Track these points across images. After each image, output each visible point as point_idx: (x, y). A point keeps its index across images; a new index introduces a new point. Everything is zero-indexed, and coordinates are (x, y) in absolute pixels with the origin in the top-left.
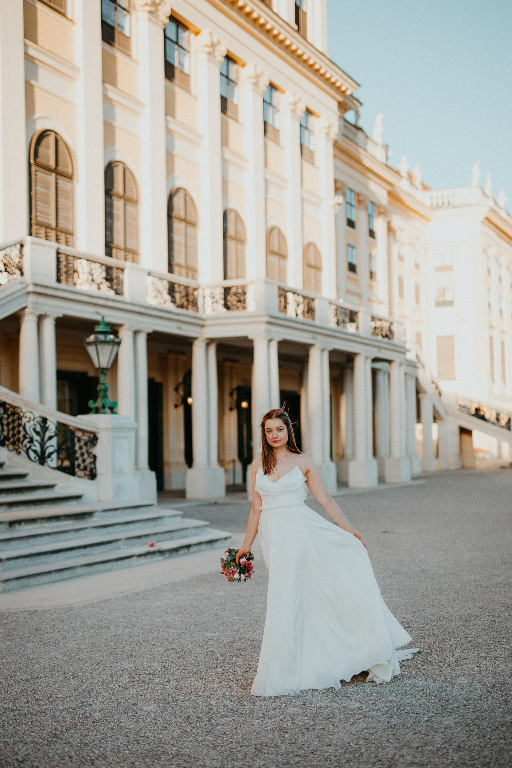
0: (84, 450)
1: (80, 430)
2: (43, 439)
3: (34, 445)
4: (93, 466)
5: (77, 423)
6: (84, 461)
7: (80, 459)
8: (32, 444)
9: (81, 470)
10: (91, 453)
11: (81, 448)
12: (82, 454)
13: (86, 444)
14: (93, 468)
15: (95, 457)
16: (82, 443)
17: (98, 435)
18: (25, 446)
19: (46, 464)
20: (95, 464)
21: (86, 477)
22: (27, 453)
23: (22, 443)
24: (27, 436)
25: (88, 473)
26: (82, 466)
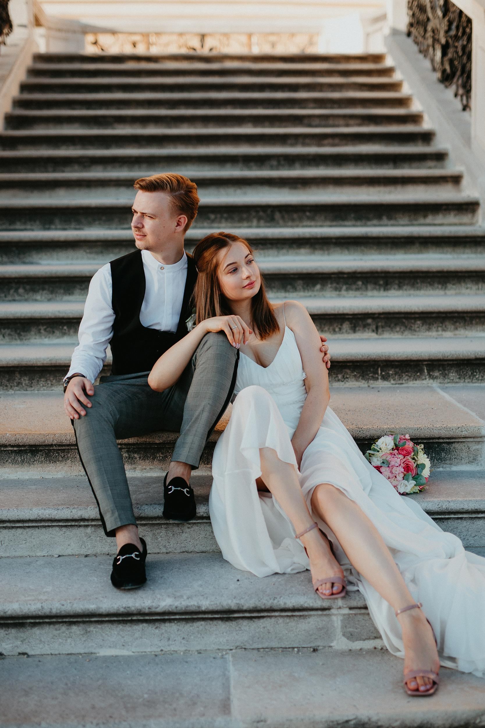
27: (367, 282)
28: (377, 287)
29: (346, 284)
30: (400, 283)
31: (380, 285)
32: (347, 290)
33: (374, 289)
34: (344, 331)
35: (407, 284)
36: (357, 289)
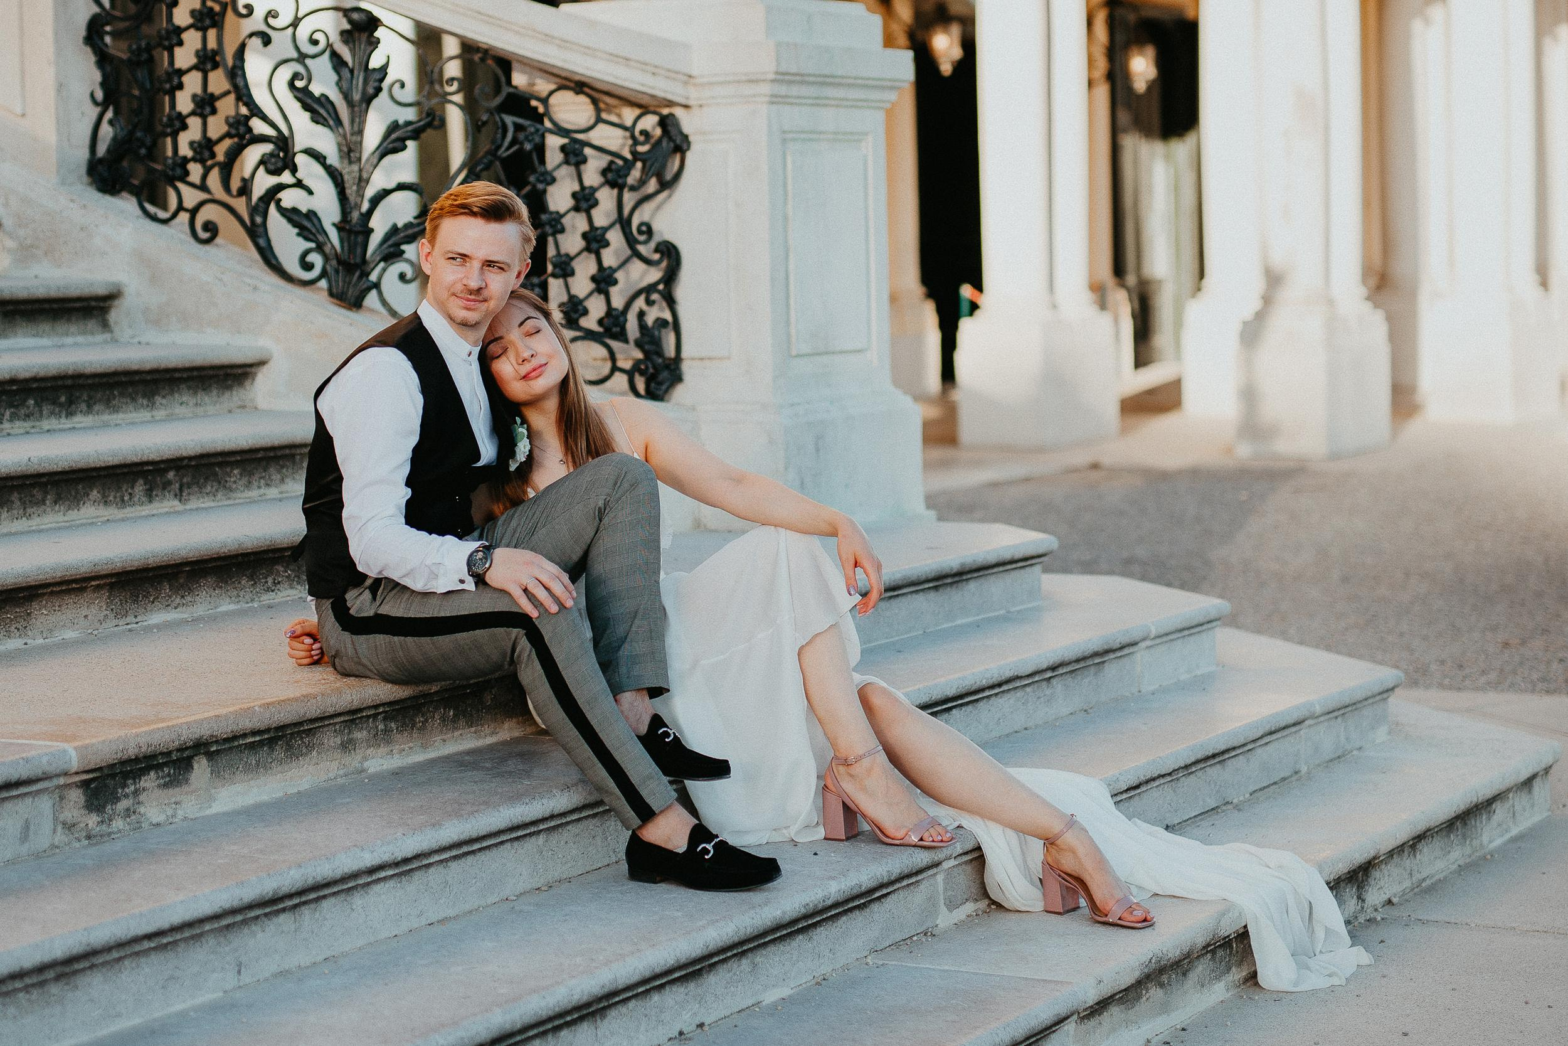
0: (604, 213)
1: (580, 86)
2: (350, 151)
3: (299, 184)
4: (657, 312)
5: (564, 43)
6: (603, 281)
7: (585, 269)
8: (286, 177)
9: (590, 335)
10: (648, 230)
11: (584, 200)
12: (595, 241)
13: (614, 177)
14: (662, 323)
15: (670, 254)
16: (594, 165)
17: (688, 122)
18: (245, 189)
19: (372, 299)
20: (671, 302)
21: (621, 380)
22: (257, 233)
23: (227, 169)
24: (258, 126)
25: (629, 355)
26: (596, 308)
27: (42, 400)
28: (57, 410)
29: (11, 405)
30: (90, 398)
31: (61, 405)
32: (14, 417)
33: (52, 413)
34: (136, 499)
35: (100, 400)
36: (27, 416)
